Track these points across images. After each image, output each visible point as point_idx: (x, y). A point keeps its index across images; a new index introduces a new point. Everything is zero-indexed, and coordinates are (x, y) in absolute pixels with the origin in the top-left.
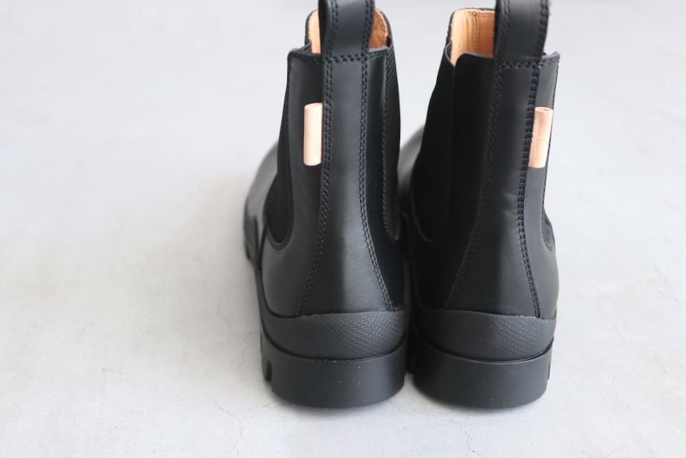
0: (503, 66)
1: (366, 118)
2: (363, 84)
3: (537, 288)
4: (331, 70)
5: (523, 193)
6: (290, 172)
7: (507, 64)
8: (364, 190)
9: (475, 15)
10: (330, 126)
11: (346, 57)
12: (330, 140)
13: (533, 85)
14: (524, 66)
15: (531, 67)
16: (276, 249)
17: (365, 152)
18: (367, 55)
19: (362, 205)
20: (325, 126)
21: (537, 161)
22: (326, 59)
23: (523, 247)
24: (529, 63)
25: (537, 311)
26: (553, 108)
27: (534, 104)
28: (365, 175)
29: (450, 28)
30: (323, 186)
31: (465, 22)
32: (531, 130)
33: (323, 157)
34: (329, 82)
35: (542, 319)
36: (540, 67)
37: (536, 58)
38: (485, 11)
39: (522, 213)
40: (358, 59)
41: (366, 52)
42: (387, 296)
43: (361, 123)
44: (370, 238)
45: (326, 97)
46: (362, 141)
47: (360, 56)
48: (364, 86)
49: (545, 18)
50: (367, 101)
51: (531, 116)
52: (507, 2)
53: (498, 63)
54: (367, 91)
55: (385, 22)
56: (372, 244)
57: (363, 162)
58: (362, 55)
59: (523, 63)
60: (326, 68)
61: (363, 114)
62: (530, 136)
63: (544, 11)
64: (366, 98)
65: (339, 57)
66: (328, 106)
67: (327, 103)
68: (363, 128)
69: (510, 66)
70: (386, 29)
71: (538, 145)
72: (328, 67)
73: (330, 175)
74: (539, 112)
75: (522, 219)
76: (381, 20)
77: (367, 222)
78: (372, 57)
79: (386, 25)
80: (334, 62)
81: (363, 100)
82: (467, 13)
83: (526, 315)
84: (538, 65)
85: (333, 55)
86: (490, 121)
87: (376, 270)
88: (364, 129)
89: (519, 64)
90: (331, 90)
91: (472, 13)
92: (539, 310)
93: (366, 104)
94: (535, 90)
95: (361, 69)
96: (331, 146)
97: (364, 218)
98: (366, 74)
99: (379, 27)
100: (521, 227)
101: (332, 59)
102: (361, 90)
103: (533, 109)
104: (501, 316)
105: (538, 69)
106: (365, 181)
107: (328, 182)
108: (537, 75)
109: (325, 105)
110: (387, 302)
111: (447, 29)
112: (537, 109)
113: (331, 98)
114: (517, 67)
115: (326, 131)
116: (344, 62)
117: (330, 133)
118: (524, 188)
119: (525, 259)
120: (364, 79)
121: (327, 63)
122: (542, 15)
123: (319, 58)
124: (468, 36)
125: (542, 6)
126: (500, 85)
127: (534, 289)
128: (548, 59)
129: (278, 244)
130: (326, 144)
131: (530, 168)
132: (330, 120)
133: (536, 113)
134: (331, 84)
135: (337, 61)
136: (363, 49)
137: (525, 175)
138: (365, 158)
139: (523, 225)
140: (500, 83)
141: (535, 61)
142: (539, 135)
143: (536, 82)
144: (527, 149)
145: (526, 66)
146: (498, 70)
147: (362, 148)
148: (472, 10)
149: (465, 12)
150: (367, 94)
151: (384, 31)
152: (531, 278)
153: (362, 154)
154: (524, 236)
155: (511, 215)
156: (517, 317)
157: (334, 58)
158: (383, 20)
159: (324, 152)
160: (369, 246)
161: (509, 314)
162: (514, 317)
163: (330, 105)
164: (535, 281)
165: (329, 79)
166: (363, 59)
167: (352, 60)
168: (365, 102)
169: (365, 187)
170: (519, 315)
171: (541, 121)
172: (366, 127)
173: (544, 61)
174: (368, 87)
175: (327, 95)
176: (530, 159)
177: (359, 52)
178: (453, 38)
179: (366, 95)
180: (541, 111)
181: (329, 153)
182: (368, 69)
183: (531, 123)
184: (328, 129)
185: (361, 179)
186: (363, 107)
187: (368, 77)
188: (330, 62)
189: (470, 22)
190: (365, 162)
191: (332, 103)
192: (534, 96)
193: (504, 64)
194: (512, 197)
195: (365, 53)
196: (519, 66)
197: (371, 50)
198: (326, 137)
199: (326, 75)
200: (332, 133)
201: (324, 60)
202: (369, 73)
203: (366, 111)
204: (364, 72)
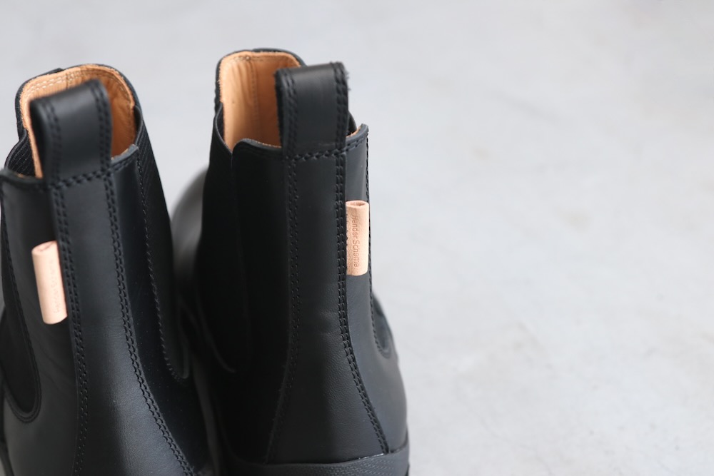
0: (296, 159)
1: (121, 248)
2: (110, 207)
3: (379, 418)
4: (62, 197)
5: (345, 308)
6: (25, 325)
7: (301, 156)
8: (134, 338)
9: (249, 60)
10: (72, 269)
11: (81, 177)
12: (75, 286)
13: (339, 177)
14: (324, 156)
15: (333, 155)
16: (23, 422)
17: (126, 291)
18: (110, 170)
19: (133, 357)
20: (65, 270)
21: (358, 267)
22: (53, 184)
23: (354, 373)
24: (330, 151)
25: (384, 445)
26: (368, 201)
27: (343, 199)
28: (131, 319)
29: (218, 85)
30: (76, 346)
31: (236, 70)
32: (344, 231)
33: (69, 309)
34: (61, 213)
35: (392, 452)
36: (345, 153)
37: (338, 144)
38: (261, 54)
39: (347, 331)
40: (99, 177)
41: (108, 166)
42: (185, 464)
43: (116, 256)
44: (152, 396)
45: (60, 234)
46: (120, 278)
47: (99, 172)
48: (111, 210)
49: (343, 96)
50: (119, 226)
51: (342, 215)
52: (290, 81)
53: (289, 157)
54: (117, 214)
55: (127, 89)
56: (155, 404)
57: (126, 304)
58: (103, 170)
59: (322, 152)
60: (54, 197)
61: (116, 244)
62: (344, 239)
63: (341, 87)
64: (118, 223)
65: (71, 180)
66: (66, 245)
67: (63, 240)
68: (118, 262)
69: (306, 158)
70: (131, 97)
71: (356, 247)
72: (56, 194)
73: (82, 329)
74: (351, 208)
75: (349, 338)
76: (122, 85)
77: (144, 378)
78: (117, 169)
79: (129, 92)
80: (65, 187)
81: (114, 227)
82: (237, 58)
83: (370, 456)
84: (342, 152)
85: (62, 178)
86: (289, 227)
87: (166, 435)
88: (121, 263)
89: (317, 154)
90: (66, 224)
91: (245, 57)
92: (386, 444)
93: (118, 231)
94: (343, 182)
95: (104, 188)
96: (78, 293)
97: (138, 373)
98: (112, 193)
99: (120, 94)
100: (348, 349)
101: (61, 184)
102: (109, 215)
103: (343, 206)
104: (339, 465)
105: (342, 156)
106: (132, 327)
107: (81, 339)
108: (343, 164)
109: (61, 243)
110: (187, 471)
111: (214, 87)
112: (349, 204)
113: (67, 233)
114: (315, 158)
115: (68, 276)
116: (79, 185)
117: (73, 278)
118: (345, 301)
119: (359, 387)
120: (110, 201)
121: (54, 190)
122: (338, 91)
123: (43, 184)
124: (242, 86)
125: (337, 81)
126: (295, 183)
127: (376, 421)
128: (353, 141)
129: (26, 415)
130: (71, 293)
131: (350, 276)
132: (71, 261)
133: (347, 209)
134: (65, 215)
135: (68, 185)
136: (102, 162)
137: (344, 286)
138: (127, 298)
139: (350, 345)
140: (296, 181)
141: (336, 147)
142: (355, 235)
143: (342, 173)
144: (343, 256)
145: (326, 155)
146: (290, 165)
147: (121, 287)
148: (244, 54)
149: (234, 58)
150: (118, 219)
151: (128, 100)
152: (370, 409)
153: (122, 295)
154: (354, 360)
155: (333, 337)
156: (359, 461)
157: (64, 181)
158: (125, 85)
159: (70, 304)
160: (152, 407)
161: (349, 460)
162: (356, 462)
163: (68, 243)
164: (375, 410)
165: (61, 209)
166: (104, 176)
167: (89, 179)
168: (117, 229)
169: (134, 334)
170: (362, 458)
171: (356, 219)
172: (123, 260)
173: (349, 145)
174: (117, 209)
175: (61, 231)
176: (348, 265)
177: (97, 167)
178: (224, 99)
179: (116, 220)
180: (353, 207)
181: (77, 302)
182: (115, 187)
183: (343, 223)
184: (70, 274)
185: (126, 326)
186: (115, 236)
187: (116, 197)
188: (58, 188)
189: (244, 69)
190: (129, 303)
191: (70, 240)
192: (342, 190)
193: (298, 156)
194: (332, 316)
195: (106, 167)
196: (317, 157)
197: (114, 160)
198: (69, 284)
199: (55, 206)
200: (76, 278)
201: (50, 187)
202: (115, 192)
203: (120, 240)
204: (109, 192)
